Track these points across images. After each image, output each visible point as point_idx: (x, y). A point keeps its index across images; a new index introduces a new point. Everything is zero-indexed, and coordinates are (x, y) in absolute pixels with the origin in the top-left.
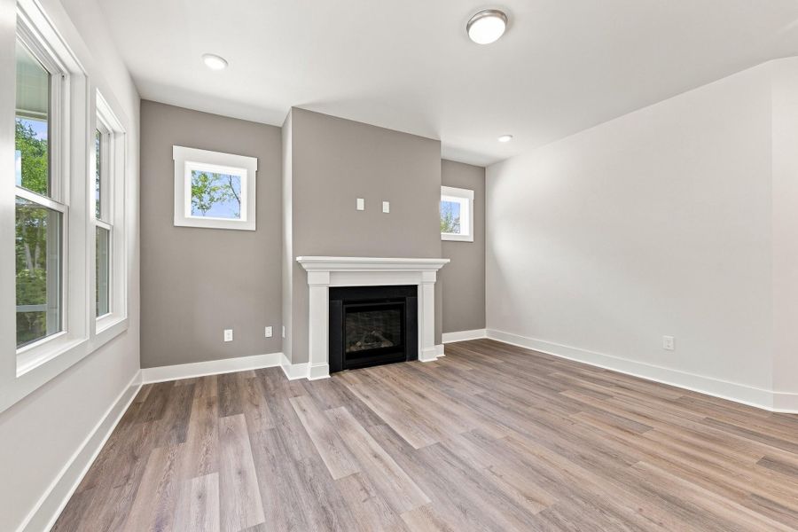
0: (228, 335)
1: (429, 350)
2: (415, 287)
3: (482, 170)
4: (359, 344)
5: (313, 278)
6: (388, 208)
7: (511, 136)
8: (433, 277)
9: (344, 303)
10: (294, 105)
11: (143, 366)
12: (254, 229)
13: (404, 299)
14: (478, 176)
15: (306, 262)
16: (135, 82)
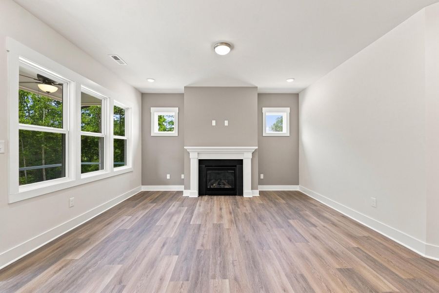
0: (168, 177)
1: (248, 191)
2: (242, 161)
3: (297, 95)
4: (214, 185)
5: (192, 155)
6: (227, 123)
7: (293, 79)
8: (250, 156)
9: (206, 166)
10: (185, 86)
11: (142, 185)
12: (177, 135)
13: (236, 166)
14: (294, 99)
15: (188, 149)
16: (137, 90)
